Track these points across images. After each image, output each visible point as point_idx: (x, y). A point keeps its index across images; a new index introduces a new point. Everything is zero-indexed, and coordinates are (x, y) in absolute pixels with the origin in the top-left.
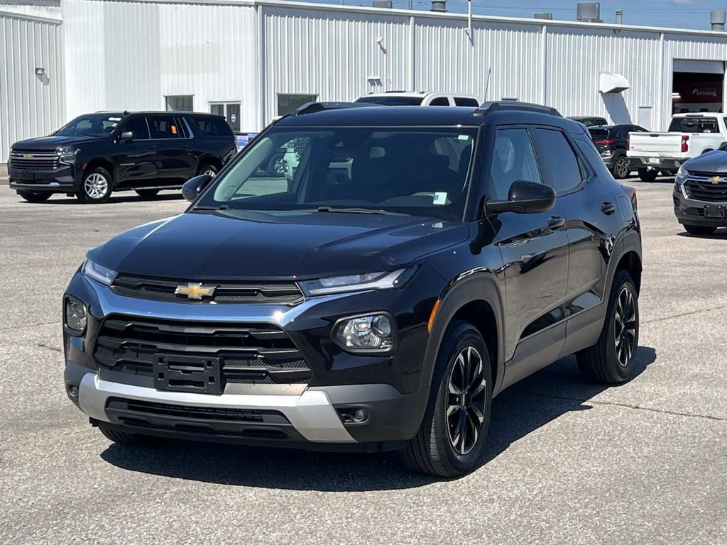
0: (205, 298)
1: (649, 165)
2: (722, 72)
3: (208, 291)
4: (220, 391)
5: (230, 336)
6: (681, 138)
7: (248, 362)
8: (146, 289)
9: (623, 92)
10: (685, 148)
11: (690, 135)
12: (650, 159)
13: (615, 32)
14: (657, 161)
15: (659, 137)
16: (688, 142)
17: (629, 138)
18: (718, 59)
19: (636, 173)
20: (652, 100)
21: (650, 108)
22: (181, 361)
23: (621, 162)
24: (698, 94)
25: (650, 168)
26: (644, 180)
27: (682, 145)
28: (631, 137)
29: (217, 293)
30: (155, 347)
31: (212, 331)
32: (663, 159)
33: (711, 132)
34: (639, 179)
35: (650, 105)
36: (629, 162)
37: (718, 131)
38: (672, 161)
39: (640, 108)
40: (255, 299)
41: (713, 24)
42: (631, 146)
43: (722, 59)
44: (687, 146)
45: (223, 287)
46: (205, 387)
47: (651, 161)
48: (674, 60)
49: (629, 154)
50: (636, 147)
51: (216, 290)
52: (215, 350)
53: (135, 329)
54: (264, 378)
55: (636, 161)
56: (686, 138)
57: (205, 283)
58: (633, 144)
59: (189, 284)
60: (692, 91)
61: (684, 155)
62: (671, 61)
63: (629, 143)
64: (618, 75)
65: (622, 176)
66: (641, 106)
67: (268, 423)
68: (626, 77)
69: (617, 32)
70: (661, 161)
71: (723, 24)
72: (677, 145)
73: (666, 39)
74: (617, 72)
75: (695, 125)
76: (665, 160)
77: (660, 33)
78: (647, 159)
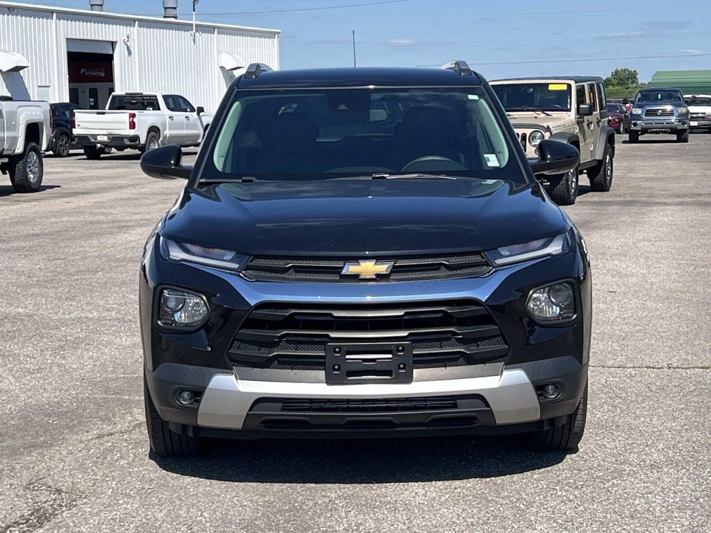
0: (380, 277)
1: (99, 143)
2: (111, 53)
3: (383, 268)
4: (408, 379)
5: (423, 316)
6: (128, 115)
7: (440, 344)
8: (296, 272)
9: (21, 72)
10: (132, 126)
11: (135, 112)
12: (98, 137)
13: (9, 10)
14: (106, 139)
15: (106, 115)
16: (135, 120)
17: (74, 116)
18: (108, 39)
19: (82, 151)
20: (49, 79)
21: (49, 87)
22: (360, 349)
23: (63, 140)
24: (86, 74)
25: (99, 145)
26: (89, 158)
27: (130, 123)
28: (77, 115)
29: (395, 270)
30: (328, 336)
31: (400, 313)
32: (111, 136)
33: (153, 110)
34: (85, 157)
35: (48, 85)
36: (76, 140)
37: (159, 109)
38: (121, 138)
39: (39, 87)
40: (438, 274)
41: (92, 5)
42: (76, 124)
43: (111, 40)
44: (134, 123)
45: (400, 263)
46: (394, 376)
47: (99, 138)
48: (67, 39)
49: (76, 131)
50: (82, 124)
51: (394, 267)
52: (405, 334)
53: (297, 318)
54: (456, 359)
55: (83, 138)
56: (133, 116)
57: (379, 259)
58: (79, 122)
59: (360, 261)
60: (80, 71)
61: (132, 133)
62: (65, 40)
63: (74, 121)
64: (16, 53)
65: (64, 154)
66: (40, 85)
67: (464, 408)
68: (23, 55)
69: (11, 10)
70: (109, 138)
71: (101, 5)
72: (125, 122)
73: (59, 18)
74: (14, 51)
75: (139, 102)
76: (113, 137)
77: (52, 12)
78: (95, 136)
